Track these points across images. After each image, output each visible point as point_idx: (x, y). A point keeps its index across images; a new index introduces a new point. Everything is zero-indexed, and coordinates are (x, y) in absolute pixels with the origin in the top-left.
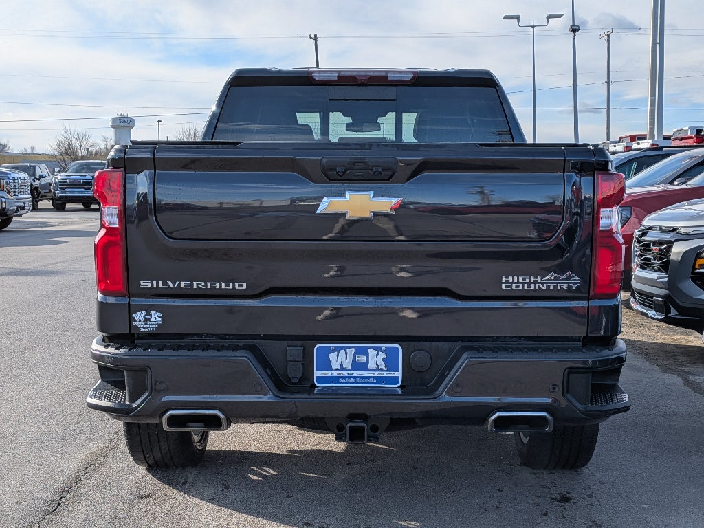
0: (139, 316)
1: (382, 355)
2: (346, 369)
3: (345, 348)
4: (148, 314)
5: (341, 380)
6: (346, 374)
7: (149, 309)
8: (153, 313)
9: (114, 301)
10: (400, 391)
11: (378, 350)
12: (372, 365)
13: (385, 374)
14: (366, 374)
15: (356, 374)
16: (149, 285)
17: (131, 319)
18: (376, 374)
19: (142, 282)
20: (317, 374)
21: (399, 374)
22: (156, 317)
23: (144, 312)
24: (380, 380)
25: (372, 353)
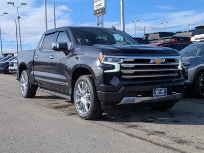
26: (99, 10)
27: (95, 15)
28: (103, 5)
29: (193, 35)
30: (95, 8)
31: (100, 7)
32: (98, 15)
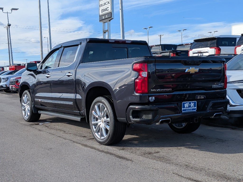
0: (150, 98)
1: (193, 104)
2: (187, 107)
3: (187, 103)
4: (152, 97)
5: (186, 110)
6: (187, 108)
7: (152, 96)
8: (153, 97)
9: (142, 95)
10: (196, 111)
11: (193, 102)
12: (191, 106)
13: (194, 108)
14: (191, 108)
15: (189, 108)
16: (153, 90)
17: (149, 99)
18: (192, 108)
19: (151, 90)
20: (183, 109)
21: (196, 108)
22: (153, 98)
23: (151, 97)
24: (193, 109)
25: (192, 103)
26: (104, 15)
27: (100, 21)
28: (110, 10)
29: (191, 49)
30: (101, 13)
31: (106, 12)
32: (104, 21)
